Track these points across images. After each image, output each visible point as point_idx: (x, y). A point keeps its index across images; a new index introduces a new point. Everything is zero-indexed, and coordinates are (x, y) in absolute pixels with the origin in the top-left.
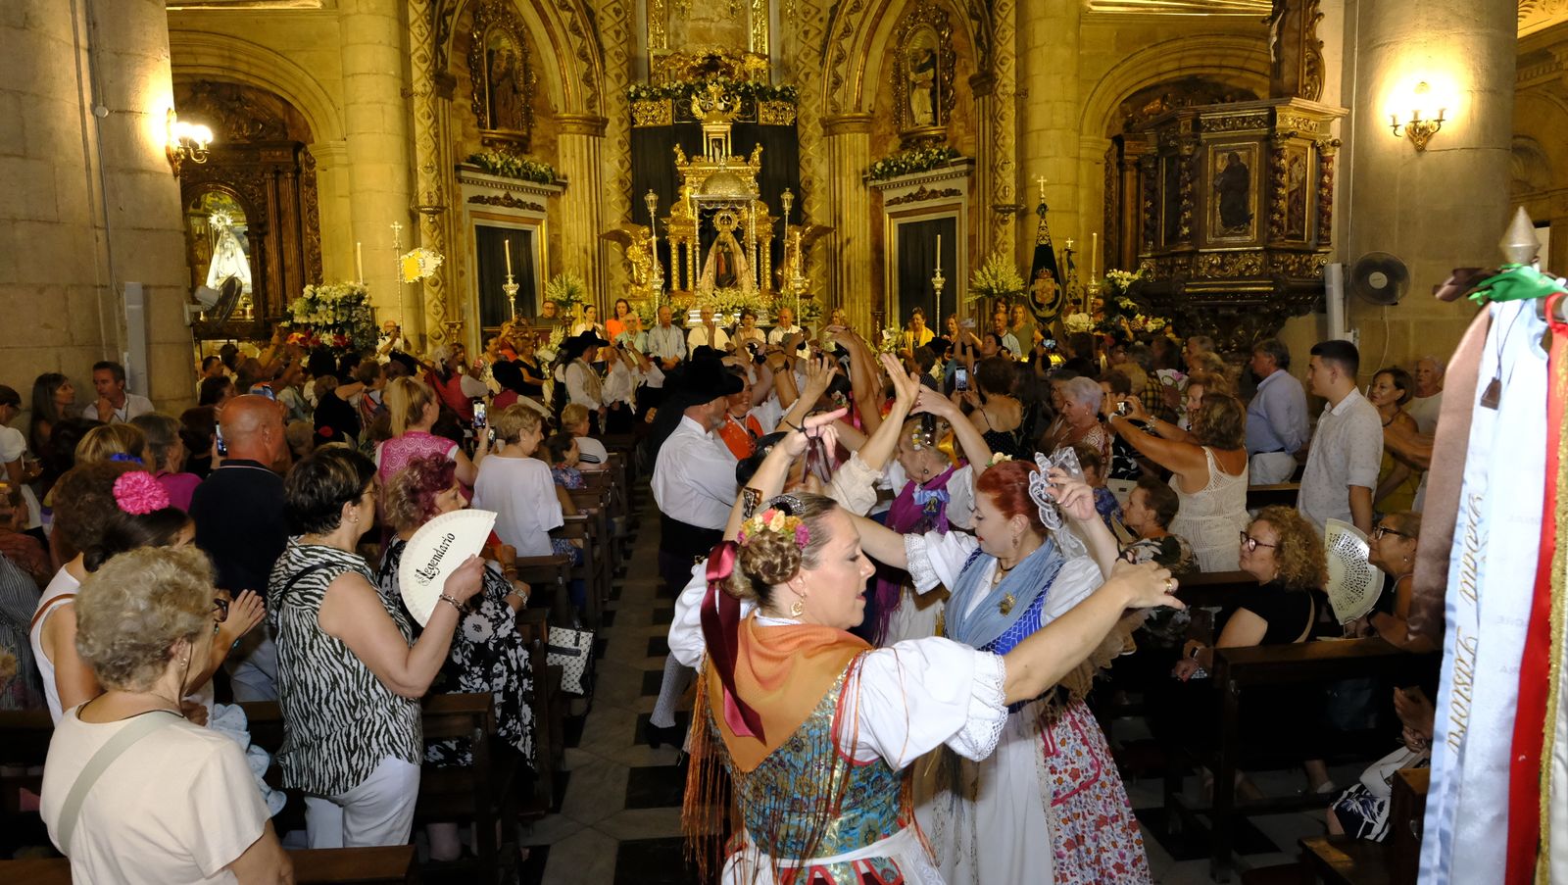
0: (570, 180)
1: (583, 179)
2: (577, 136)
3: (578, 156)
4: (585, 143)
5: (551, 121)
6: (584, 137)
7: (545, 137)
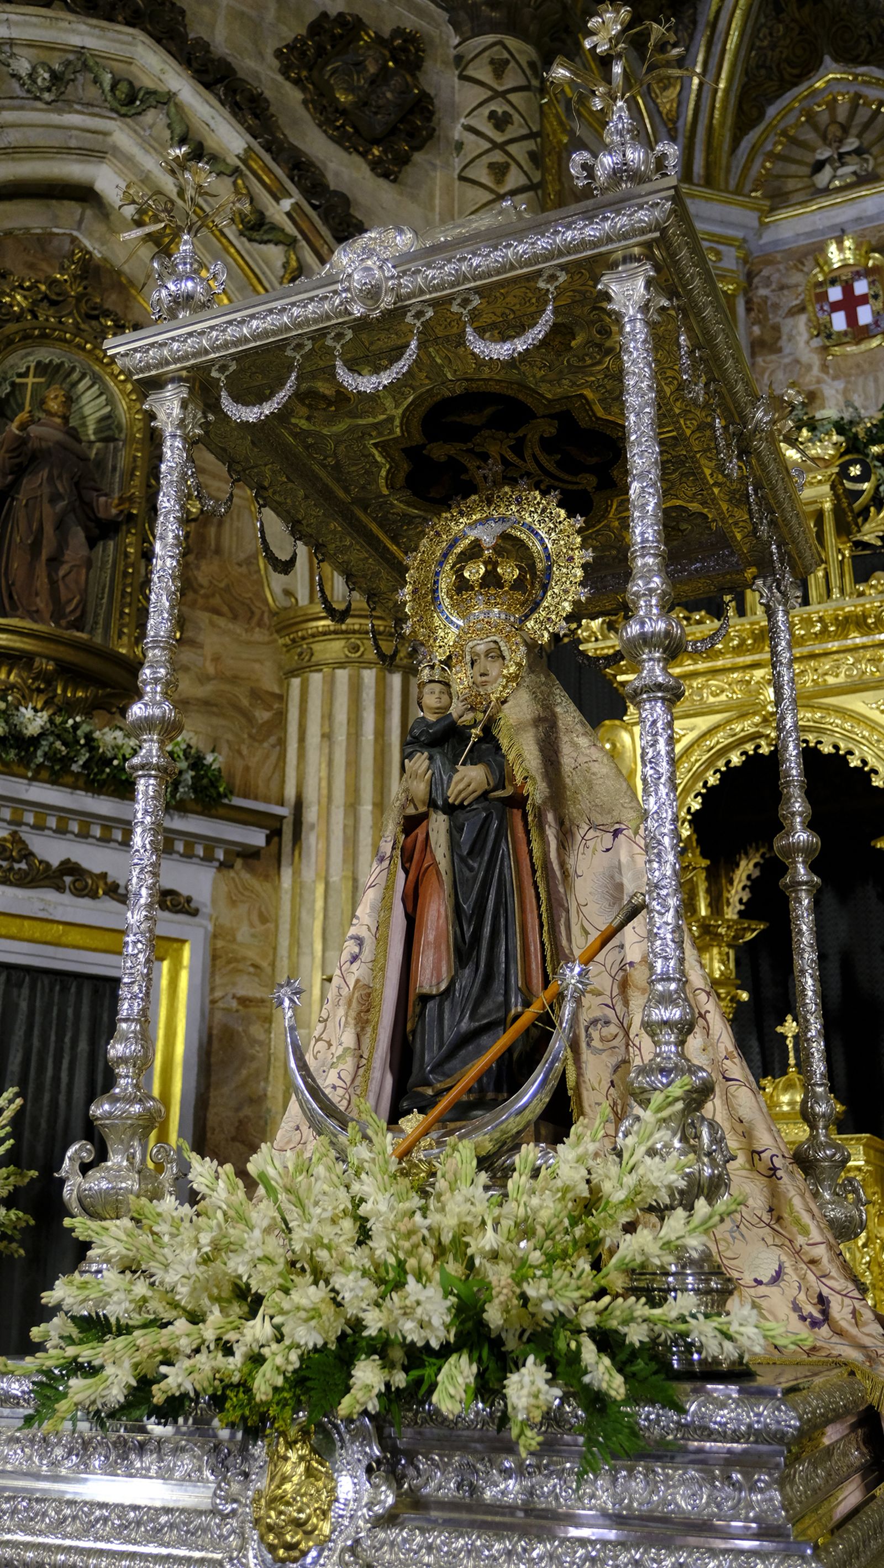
0: (311, 815)
1: (352, 807)
2: (342, 675)
3: (341, 736)
4: (369, 695)
5: (259, 635)
6: (369, 676)
7: (234, 680)
